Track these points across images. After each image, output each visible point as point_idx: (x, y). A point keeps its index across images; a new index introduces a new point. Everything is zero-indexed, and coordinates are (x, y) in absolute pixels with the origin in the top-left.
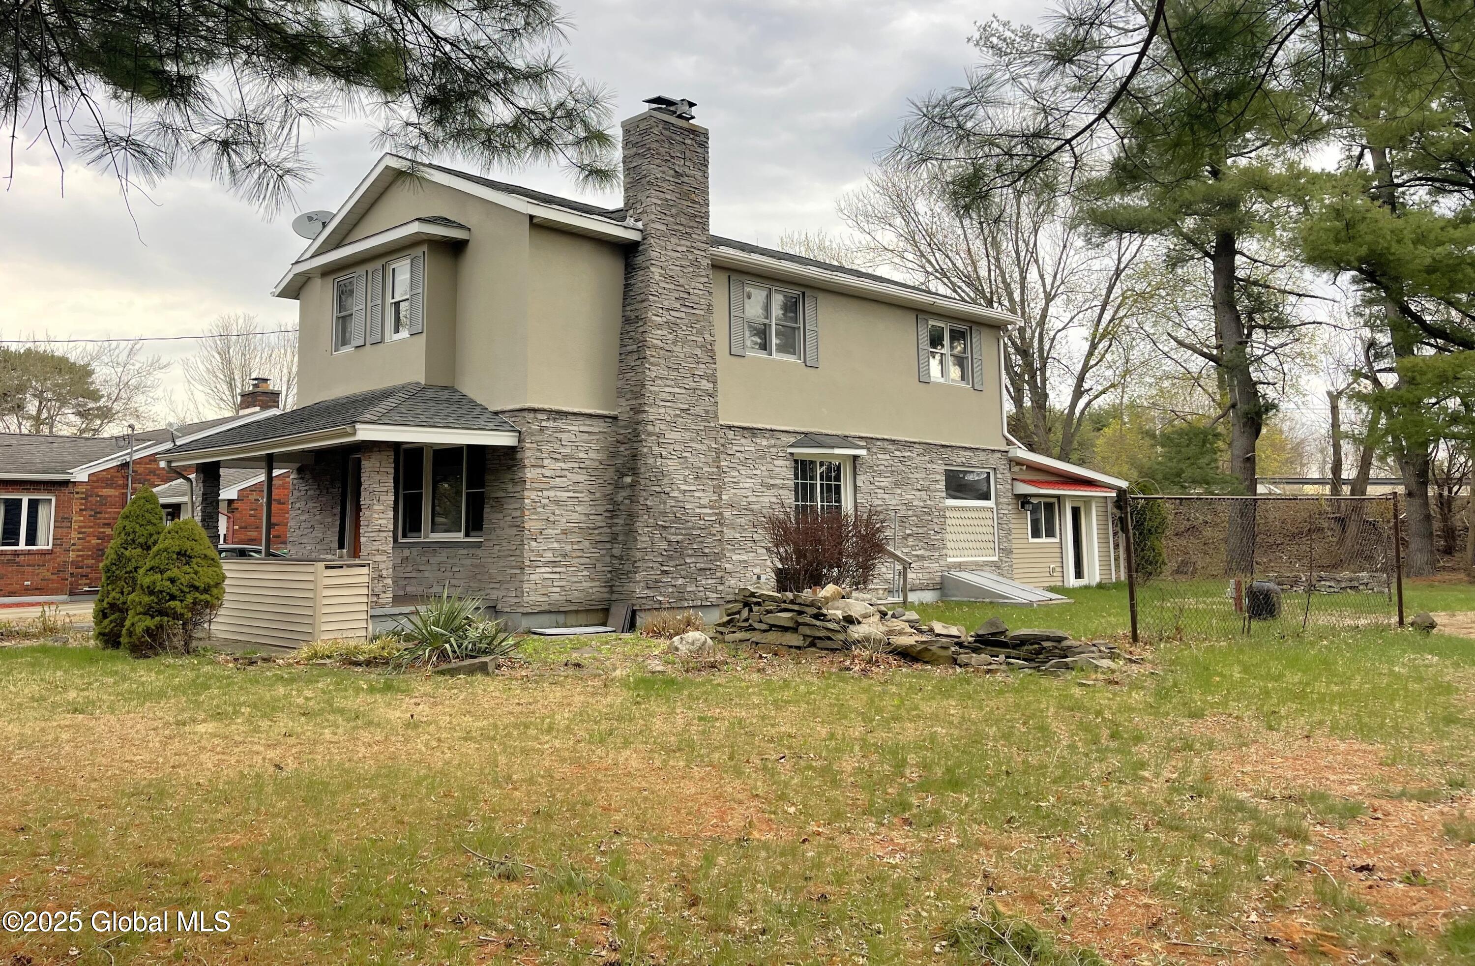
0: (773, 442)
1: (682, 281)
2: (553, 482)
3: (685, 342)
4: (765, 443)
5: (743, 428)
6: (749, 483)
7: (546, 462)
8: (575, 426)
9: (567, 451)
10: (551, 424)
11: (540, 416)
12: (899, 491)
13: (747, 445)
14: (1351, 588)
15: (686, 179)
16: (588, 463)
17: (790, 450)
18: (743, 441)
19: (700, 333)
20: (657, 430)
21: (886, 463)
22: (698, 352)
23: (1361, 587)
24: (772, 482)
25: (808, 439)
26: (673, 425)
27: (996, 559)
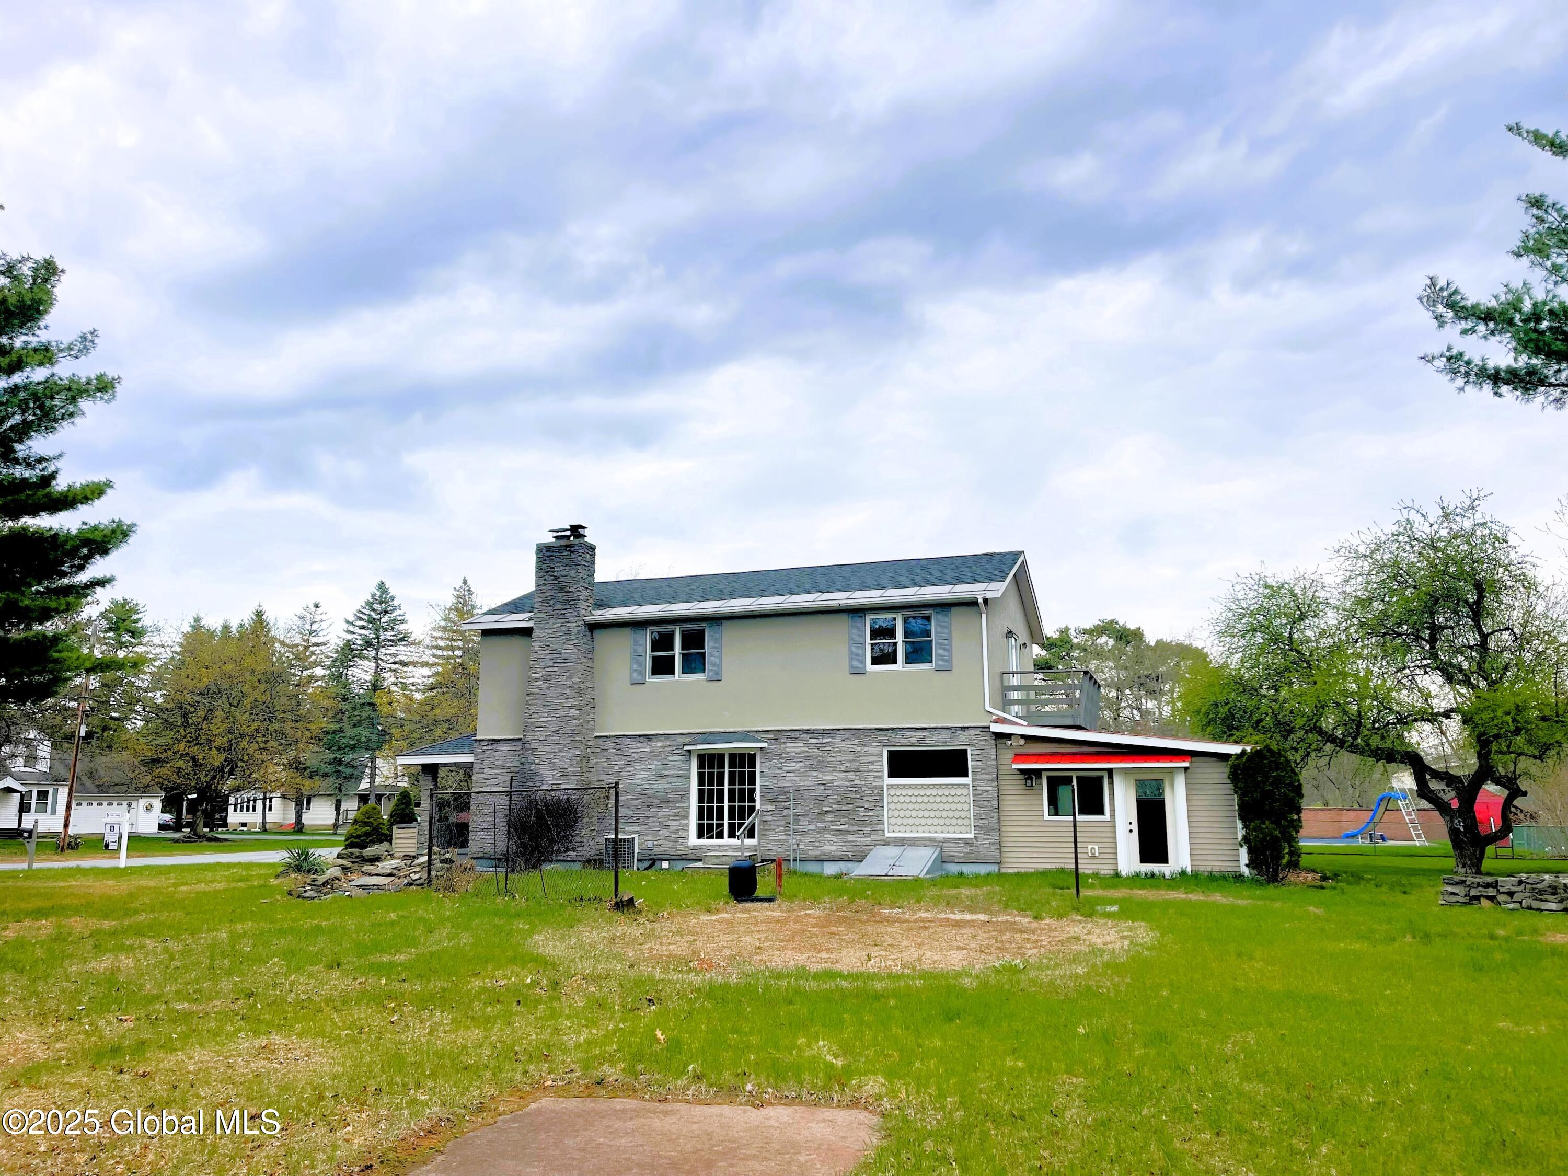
0: (668, 743)
1: (554, 647)
2: (488, 782)
3: (557, 686)
4: (660, 744)
5: (640, 736)
6: (644, 775)
7: (485, 770)
8: (504, 748)
9: (500, 762)
10: (490, 747)
11: (483, 743)
12: (815, 774)
13: (644, 748)
16: (512, 769)
17: (686, 748)
18: (639, 745)
19: (568, 678)
20: (532, 747)
21: (797, 750)
22: (568, 691)
24: (667, 773)
25: (707, 737)
27: (971, 836)
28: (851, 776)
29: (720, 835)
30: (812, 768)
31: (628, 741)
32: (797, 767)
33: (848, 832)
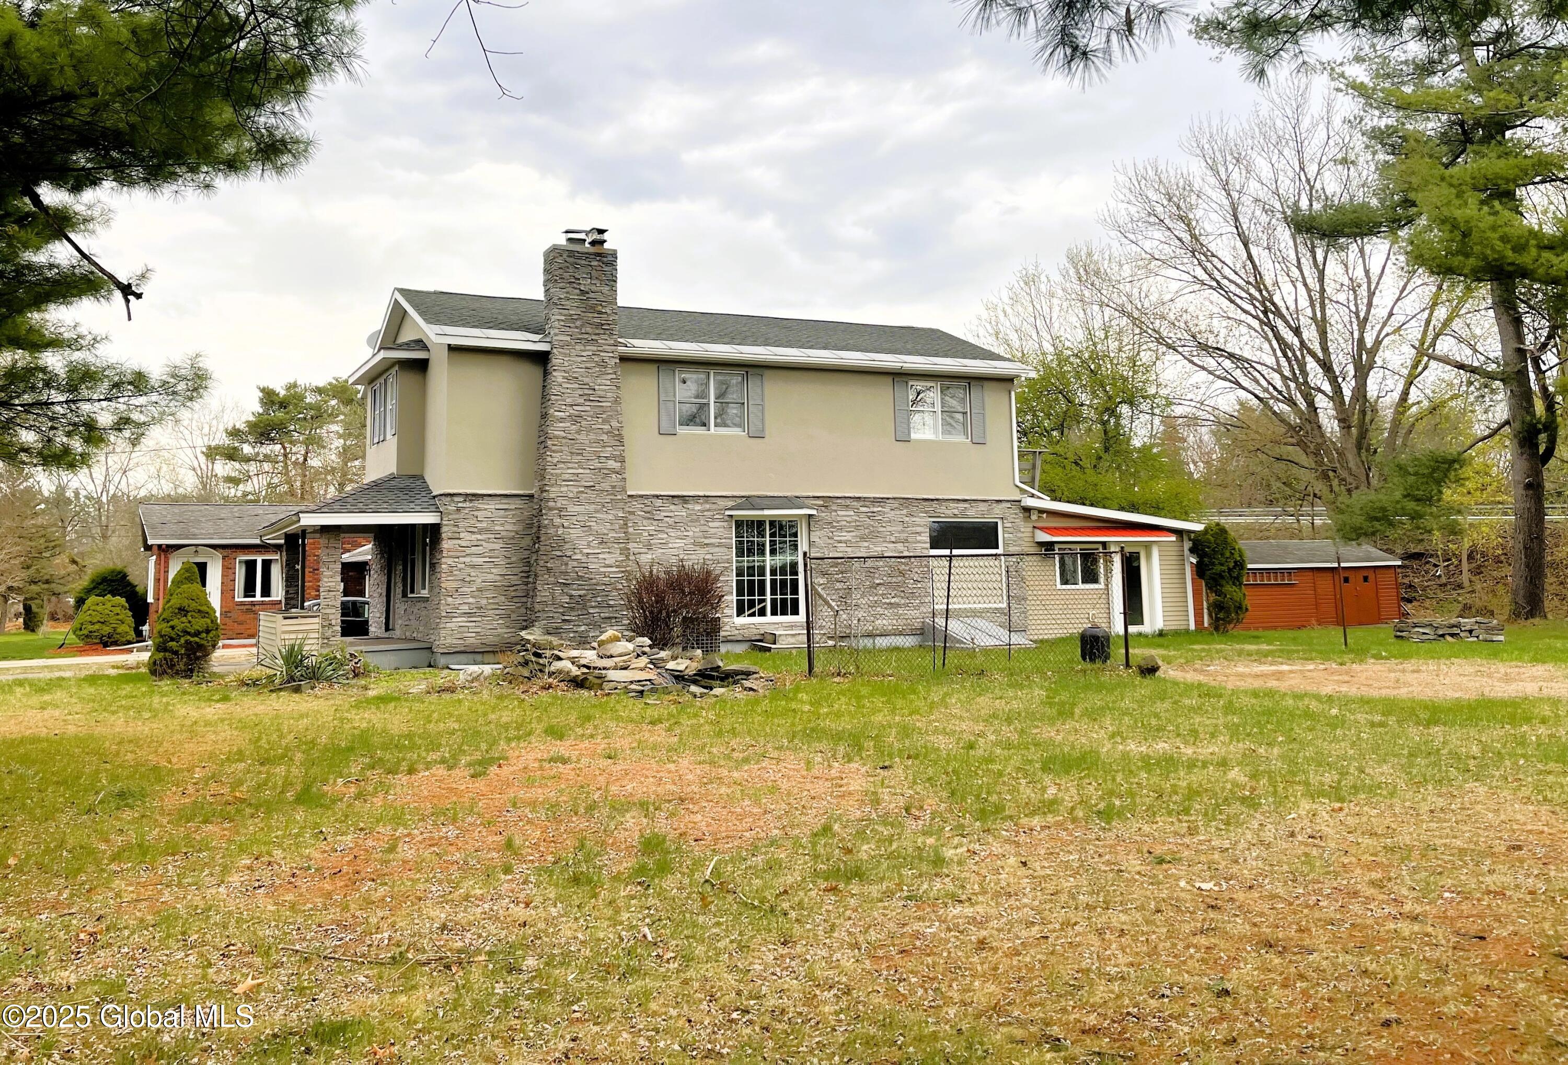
0: (708, 506)
1: (586, 380)
2: (468, 551)
3: (589, 430)
4: (698, 507)
5: (673, 497)
6: (680, 543)
7: (462, 535)
8: (492, 505)
9: (484, 525)
10: (468, 504)
11: (456, 499)
12: (866, 544)
13: (679, 511)
14: (1452, 635)
15: (592, 295)
16: (503, 533)
17: (728, 513)
18: (672, 507)
19: (605, 421)
20: (559, 505)
21: (848, 519)
22: (605, 437)
23: (1462, 634)
24: (707, 541)
25: (749, 501)
26: (576, 500)
27: (1004, 606)
28: (900, 546)
29: (762, 613)
30: (863, 538)
31: (659, 502)
32: (848, 536)
33: (898, 605)
